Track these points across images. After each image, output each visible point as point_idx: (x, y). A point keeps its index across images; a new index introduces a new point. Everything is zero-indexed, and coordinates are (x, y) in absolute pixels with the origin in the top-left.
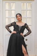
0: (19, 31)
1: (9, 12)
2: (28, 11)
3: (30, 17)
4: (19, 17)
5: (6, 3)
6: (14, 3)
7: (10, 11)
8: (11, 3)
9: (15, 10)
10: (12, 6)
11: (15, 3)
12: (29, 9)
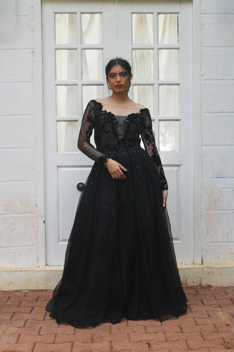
0: (121, 138)
1: (70, 57)
2: (164, 53)
3: (174, 78)
4: (119, 79)
5: (56, 13)
6: (98, 15)
7: (77, 50)
8: (82, 13)
9: (102, 49)
10: (84, 28)
11: (101, 13)
12: (166, 42)
